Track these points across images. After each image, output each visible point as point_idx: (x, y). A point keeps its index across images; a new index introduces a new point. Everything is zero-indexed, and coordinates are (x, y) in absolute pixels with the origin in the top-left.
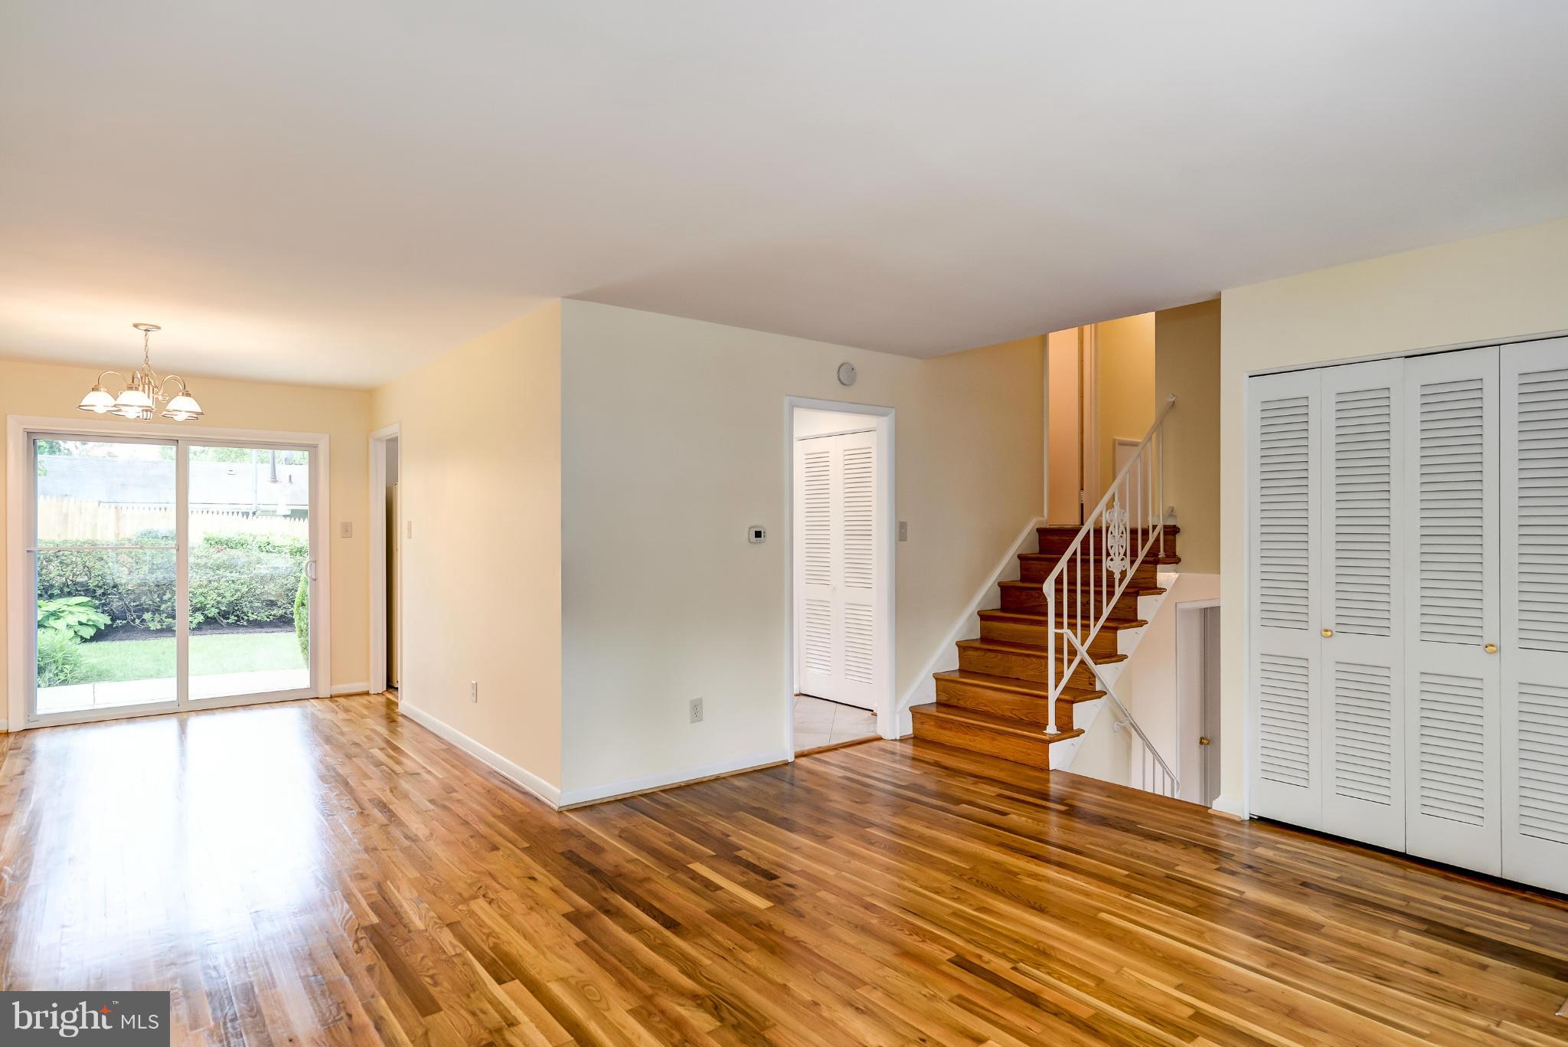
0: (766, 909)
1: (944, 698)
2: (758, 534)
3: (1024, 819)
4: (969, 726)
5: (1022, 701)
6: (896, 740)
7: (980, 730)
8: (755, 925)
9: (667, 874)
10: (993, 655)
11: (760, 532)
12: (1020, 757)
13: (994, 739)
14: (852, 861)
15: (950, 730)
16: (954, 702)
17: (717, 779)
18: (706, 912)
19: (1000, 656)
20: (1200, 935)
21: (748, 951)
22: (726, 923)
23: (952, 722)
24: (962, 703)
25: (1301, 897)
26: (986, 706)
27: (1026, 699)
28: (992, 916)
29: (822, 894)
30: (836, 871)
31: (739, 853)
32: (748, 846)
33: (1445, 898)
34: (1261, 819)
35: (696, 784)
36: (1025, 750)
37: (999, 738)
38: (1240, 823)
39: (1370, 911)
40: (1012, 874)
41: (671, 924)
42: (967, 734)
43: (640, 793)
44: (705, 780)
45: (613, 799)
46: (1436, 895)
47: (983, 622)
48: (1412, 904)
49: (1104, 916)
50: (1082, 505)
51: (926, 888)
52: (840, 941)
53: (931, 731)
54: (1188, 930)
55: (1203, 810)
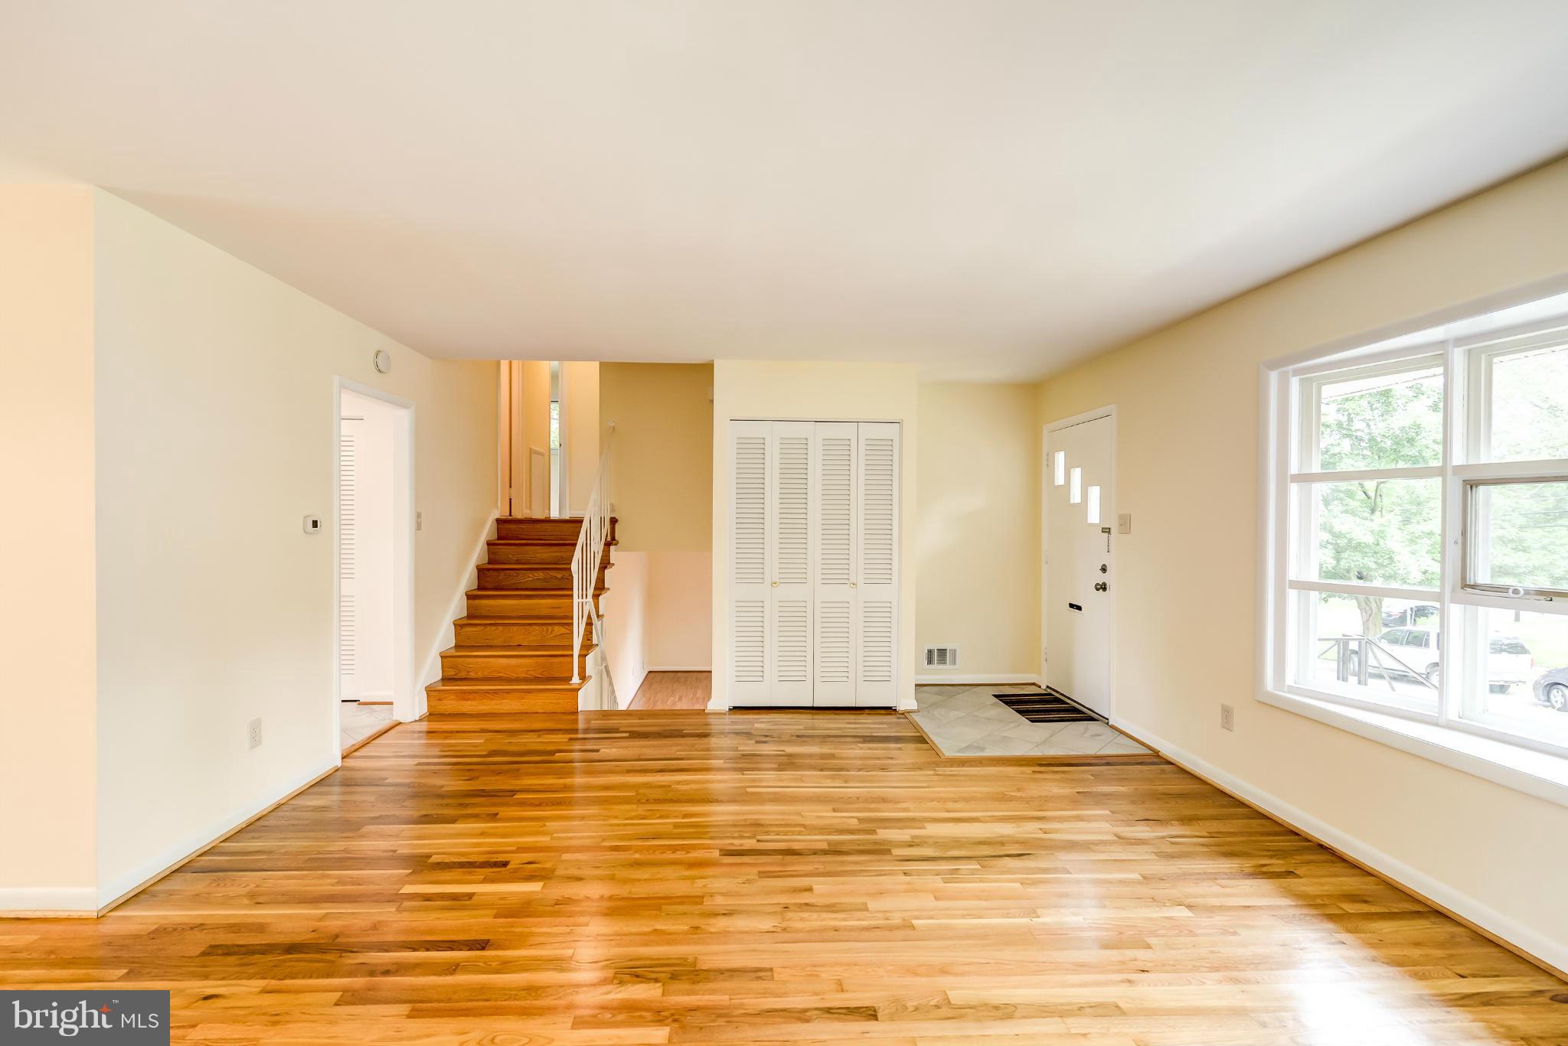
0: (543, 888)
1: (451, 673)
2: (315, 524)
3: (614, 750)
4: (495, 692)
5: (537, 662)
6: (416, 721)
7: (508, 693)
8: (556, 904)
9: (394, 909)
10: (493, 628)
11: (316, 521)
12: (550, 708)
13: (523, 698)
14: (547, 824)
15: (474, 699)
16: (463, 675)
17: (278, 807)
18: (495, 918)
19: (501, 628)
20: (801, 780)
21: (587, 925)
22: (528, 916)
23: (476, 692)
24: (472, 675)
25: (804, 743)
26: (500, 672)
27: (541, 660)
28: (698, 817)
29: (565, 857)
30: (550, 836)
31: (431, 860)
32: (435, 851)
33: (849, 723)
34: (735, 708)
35: (258, 819)
36: (554, 701)
37: (530, 696)
38: (725, 714)
39: (836, 740)
40: (666, 787)
41: (482, 945)
42: (493, 699)
43: (199, 853)
44: (265, 813)
45: (167, 873)
46: (844, 723)
47: (471, 601)
48: (845, 730)
49: (749, 790)
50: (510, 499)
51: (631, 819)
52: (639, 880)
53: (451, 705)
54: (795, 780)
55: (702, 712)
